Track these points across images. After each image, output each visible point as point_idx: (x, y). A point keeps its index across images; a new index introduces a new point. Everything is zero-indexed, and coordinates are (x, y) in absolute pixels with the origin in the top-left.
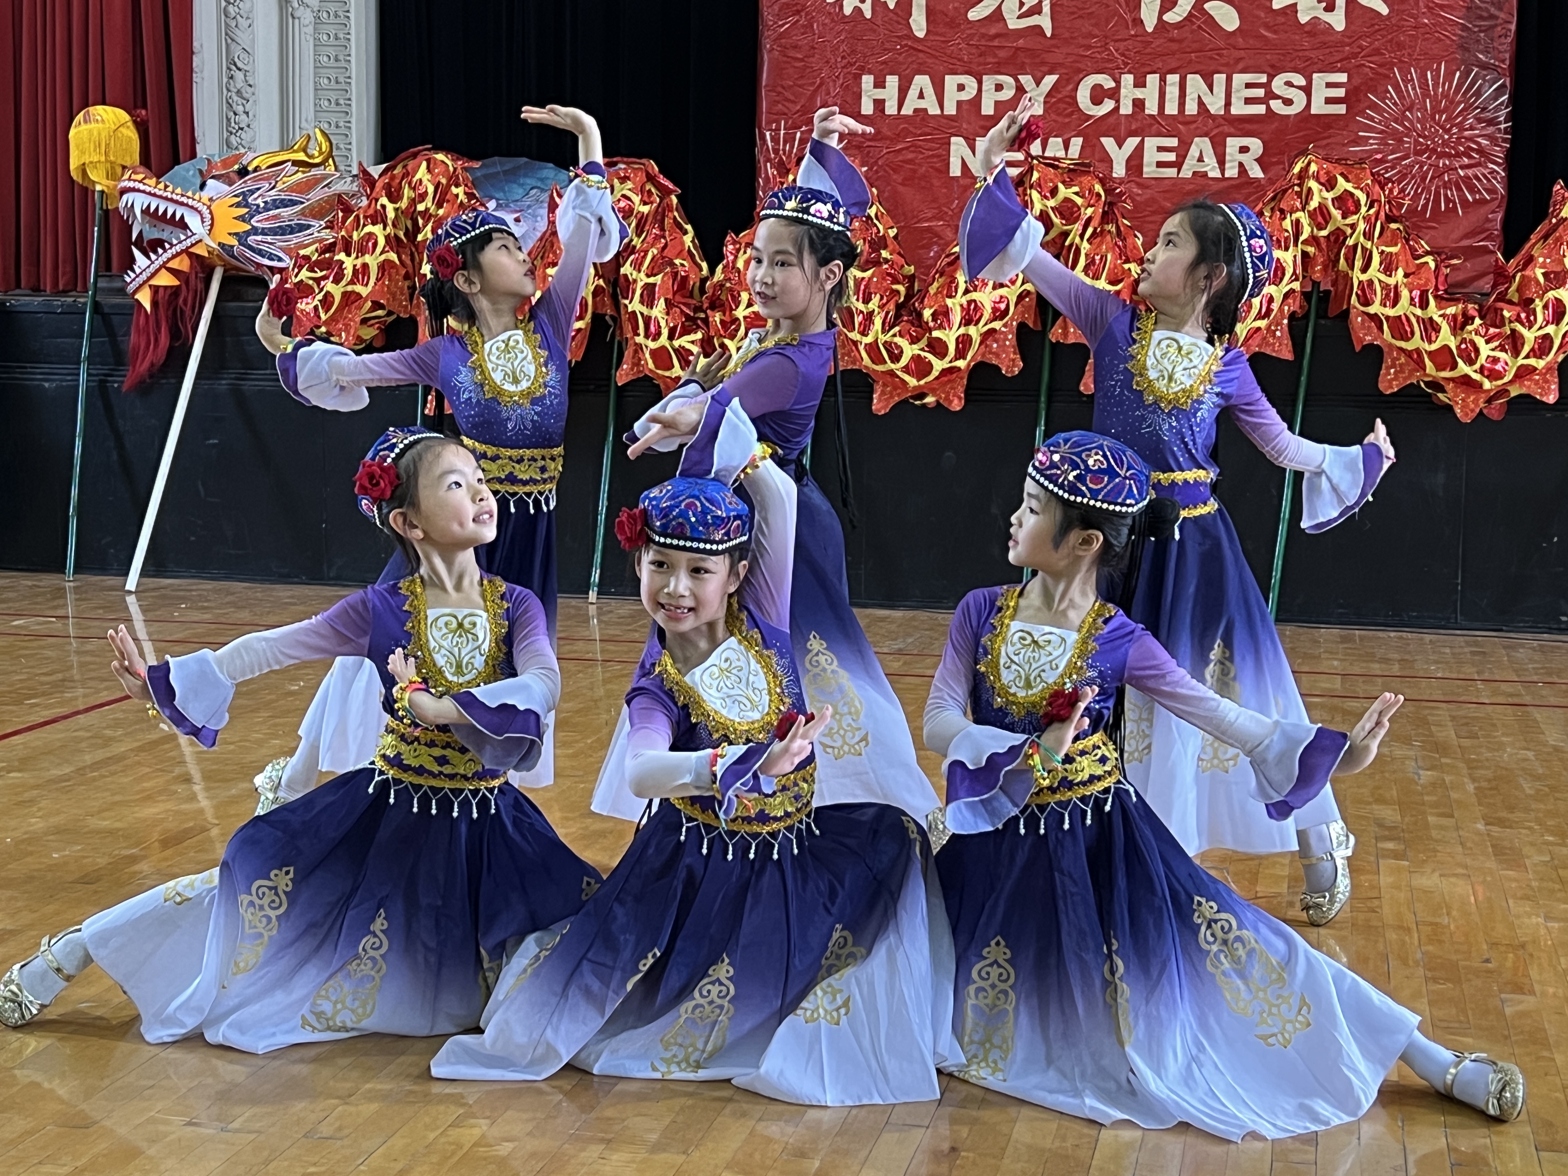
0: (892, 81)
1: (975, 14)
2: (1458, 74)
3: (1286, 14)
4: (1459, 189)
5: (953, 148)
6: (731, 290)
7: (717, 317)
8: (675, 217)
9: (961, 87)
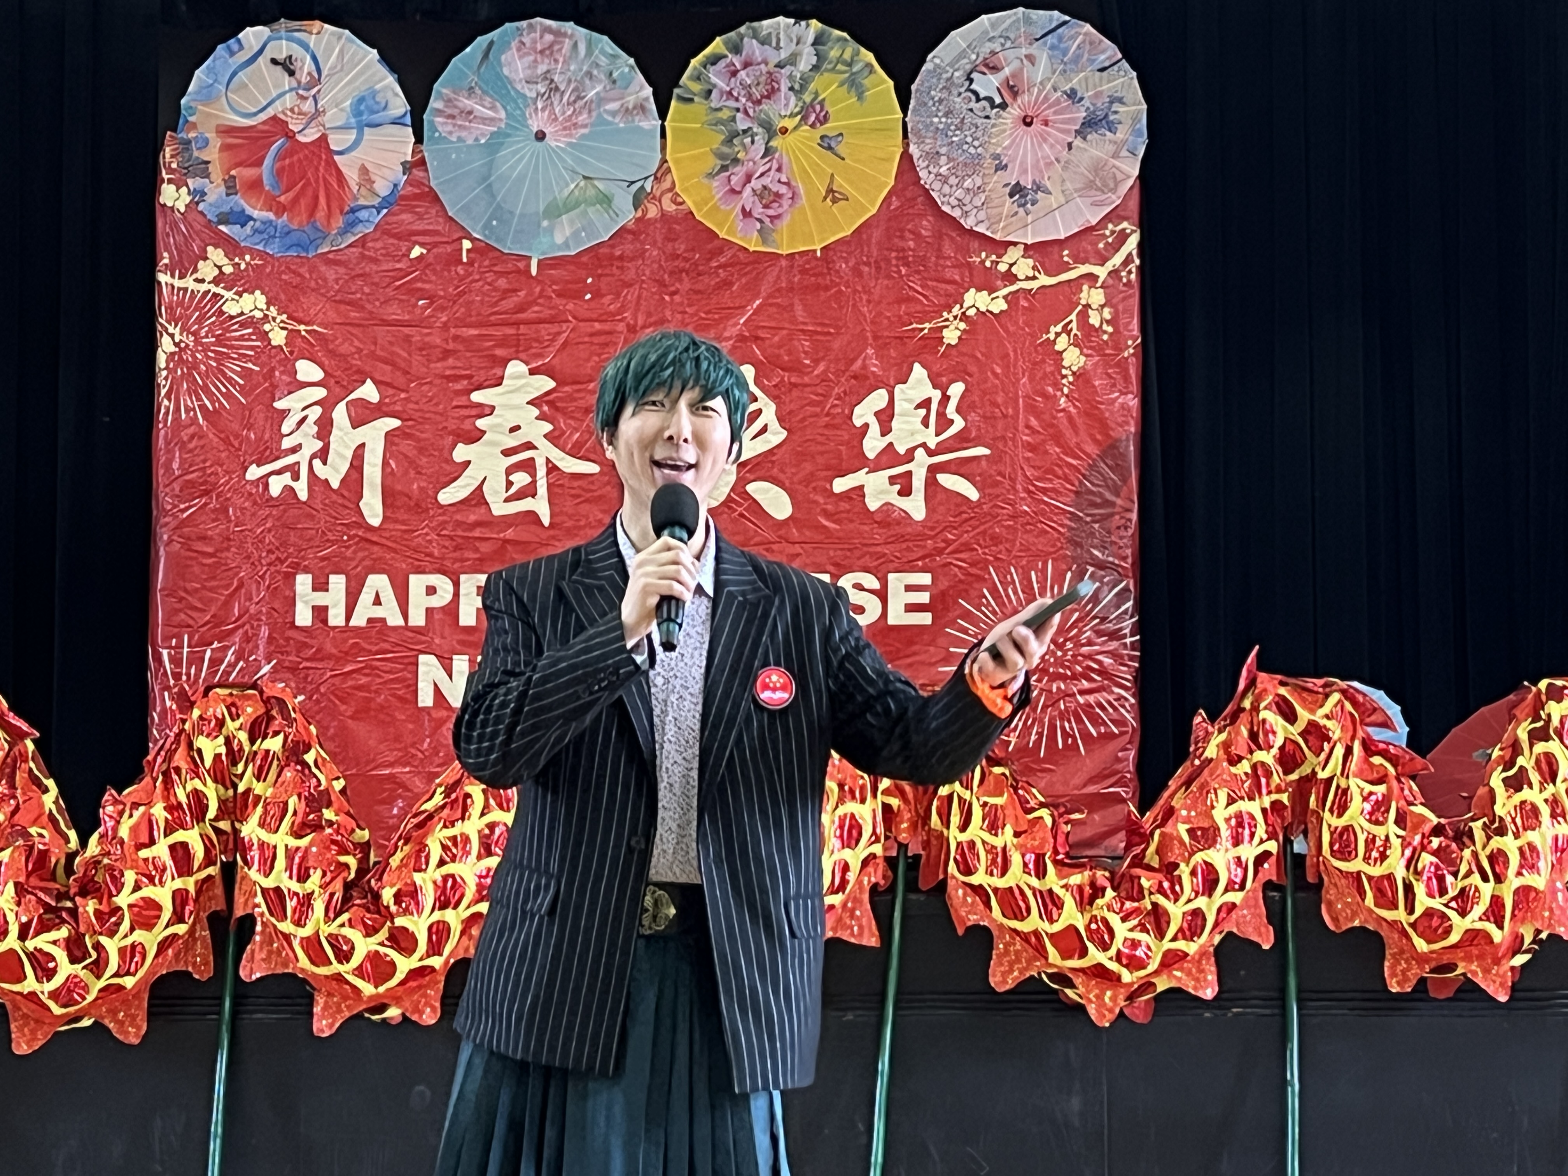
0: (338, 582)
1: (448, 496)
2: (1069, 575)
3: (851, 499)
4: (1079, 721)
5: (421, 669)
6: (110, 869)
7: (91, 906)
8: (31, 770)
9: (431, 590)
